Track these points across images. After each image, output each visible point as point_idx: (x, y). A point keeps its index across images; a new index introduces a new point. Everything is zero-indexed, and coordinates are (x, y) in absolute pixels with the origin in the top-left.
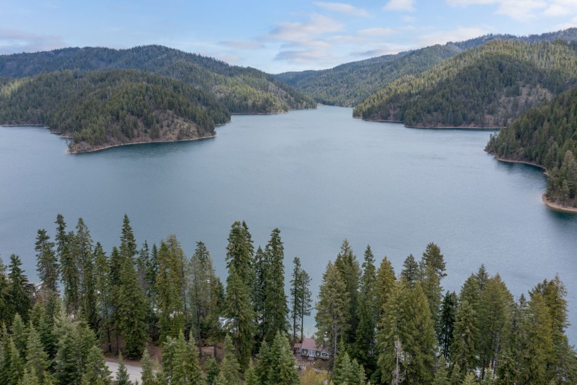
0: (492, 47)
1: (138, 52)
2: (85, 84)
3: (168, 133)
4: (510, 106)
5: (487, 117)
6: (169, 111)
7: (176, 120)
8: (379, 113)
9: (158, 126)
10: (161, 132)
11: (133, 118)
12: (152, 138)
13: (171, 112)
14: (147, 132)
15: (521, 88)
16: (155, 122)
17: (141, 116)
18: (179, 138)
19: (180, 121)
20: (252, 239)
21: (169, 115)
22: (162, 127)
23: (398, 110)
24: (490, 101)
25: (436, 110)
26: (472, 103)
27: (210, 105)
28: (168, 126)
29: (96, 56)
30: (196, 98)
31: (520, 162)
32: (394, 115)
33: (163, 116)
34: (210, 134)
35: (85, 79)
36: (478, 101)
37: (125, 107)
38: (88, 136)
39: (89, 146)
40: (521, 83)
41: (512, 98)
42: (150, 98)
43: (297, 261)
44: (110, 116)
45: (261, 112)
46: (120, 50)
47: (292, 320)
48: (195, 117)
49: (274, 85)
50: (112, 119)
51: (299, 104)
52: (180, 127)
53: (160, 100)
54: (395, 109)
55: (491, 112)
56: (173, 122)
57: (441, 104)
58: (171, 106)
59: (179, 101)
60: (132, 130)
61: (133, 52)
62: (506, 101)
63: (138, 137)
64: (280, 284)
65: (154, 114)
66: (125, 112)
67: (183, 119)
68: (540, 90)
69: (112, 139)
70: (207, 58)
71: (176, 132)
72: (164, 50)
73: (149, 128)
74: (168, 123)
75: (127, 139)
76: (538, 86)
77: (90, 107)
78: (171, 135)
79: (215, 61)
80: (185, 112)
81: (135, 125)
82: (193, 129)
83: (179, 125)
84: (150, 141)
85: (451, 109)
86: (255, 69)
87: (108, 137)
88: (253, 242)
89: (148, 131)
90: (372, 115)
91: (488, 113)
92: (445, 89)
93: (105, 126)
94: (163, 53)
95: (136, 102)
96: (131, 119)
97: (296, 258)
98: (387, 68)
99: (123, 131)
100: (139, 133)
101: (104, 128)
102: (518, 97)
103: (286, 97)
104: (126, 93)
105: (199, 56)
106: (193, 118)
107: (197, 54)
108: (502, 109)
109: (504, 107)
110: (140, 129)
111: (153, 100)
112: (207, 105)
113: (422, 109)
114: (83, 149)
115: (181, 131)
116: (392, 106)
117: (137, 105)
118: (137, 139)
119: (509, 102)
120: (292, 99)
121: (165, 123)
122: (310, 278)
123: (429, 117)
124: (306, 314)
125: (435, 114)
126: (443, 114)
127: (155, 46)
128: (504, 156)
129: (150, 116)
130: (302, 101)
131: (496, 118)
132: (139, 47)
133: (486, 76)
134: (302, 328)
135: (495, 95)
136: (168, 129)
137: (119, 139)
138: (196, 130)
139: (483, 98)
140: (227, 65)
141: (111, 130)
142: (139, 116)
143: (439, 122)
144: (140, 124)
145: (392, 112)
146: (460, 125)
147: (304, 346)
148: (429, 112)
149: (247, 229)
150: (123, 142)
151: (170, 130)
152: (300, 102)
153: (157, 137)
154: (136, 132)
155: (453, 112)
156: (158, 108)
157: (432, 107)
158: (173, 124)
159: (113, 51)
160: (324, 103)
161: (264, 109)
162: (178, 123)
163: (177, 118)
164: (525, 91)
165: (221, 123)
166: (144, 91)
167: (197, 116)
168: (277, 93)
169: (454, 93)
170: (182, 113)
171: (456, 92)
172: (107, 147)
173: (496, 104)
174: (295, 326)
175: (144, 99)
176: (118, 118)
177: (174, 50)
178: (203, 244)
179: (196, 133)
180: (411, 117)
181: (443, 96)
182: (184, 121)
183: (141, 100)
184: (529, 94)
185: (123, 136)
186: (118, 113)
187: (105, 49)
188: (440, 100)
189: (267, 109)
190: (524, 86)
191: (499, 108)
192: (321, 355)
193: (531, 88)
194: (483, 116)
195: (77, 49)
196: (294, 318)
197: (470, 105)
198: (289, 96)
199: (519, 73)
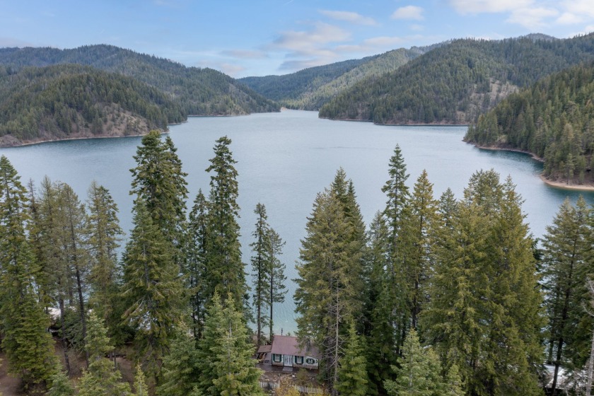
0: (460, 45)
1: (85, 51)
2: (20, 79)
3: (113, 127)
4: (480, 103)
5: (459, 113)
6: (114, 104)
7: (122, 114)
8: (347, 112)
9: (100, 119)
10: (105, 127)
11: (71, 111)
12: (94, 132)
13: (116, 105)
14: (88, 127)
15: (491, 84)
16: (97, 115)
17: (81, 109)
18: (125, 134)
19: (127, 115)
20: (183, 171)
21: (114, 108)
22: (106, 121)
23: (367, 108)
24: (461, 98)
25: (406, 107)
26: (442, 99)
27: (163, 103)
28: (113, 120)
29: (36, 55)
30: (148, 96)
31: (503, 149)
32: (363, 114)
33: (107, 109)
34: (162, 130)
35: (19, 74)
36: (449, 97)
37: (62, 98)
38: (14, 128)
39: (16, 140)
40: (491, 80)
41: (483, 95)
42: (93, 89)
43: (260, 210)
44: (44, 108)
45: (220, 114)
46: (65, 50)
47: (254, 308)
48: (145, 112)
49: (234, 87)
50: (46, 110)
51: (262, 107)
52: (127, 121)
53: (104, 91)
54: (363, 108)
55: (463, 109)
56: (119, 116)
57: (411, 100)
58: (117, 99)
59: (126, 94)
60: (70, 125)
61: (79, 51)
62: (477, 97)
63: (77, 131)
64: (232, 238)
65: (96, 106)
66: (61, 103)
67: (130, 113)
68: (509, 86)
69: (46, 134)
70: (162, 60)
71: (123, 127)
72: (114, 50)
73: (91, 123)
74: (113, 116)
75: (63, 134)
76: (508, 83)
77: (21, 100)
78: (116, 130)
79: (171, 63)
80: (134, 106)
81: (74, 119)
82: (142, 124)
83: (126, 119)
84: (92, 136)
85: (422, 106)
86: (214, 70)
87: (40, 131)
88: (185, 175)
89: (90, 125)
90: (339, 115)
91: (460, 110)
92: (415, 85)
93: (36, 118)
94: (113, 53)
95: (75, 93)
96: (67, 112)
97: (259, 206)
98: (352, 70)
99: (59, 125)
100: (78, 128)
101: (35, 120)
102: (489, 93)
103: (248, 100)
104: (64, 83)
105: (153, 57)
106: (143, 113)
107: (151, 56)
108: (473, 106)
109: (476, 104)
110: (79, 123)
111: (95, 91)
112: (160, 103)
113: (392, 106)
114: (9, 143)
115: (128, 126)
116: (360, 105)
117: (77, 97)
118: (76, 134)
119: (480, 98)
120: (254, 102)
121: (109, 117)
122: (282, 242)
123: (400, 114)
124: (277, 300)
125: (406, 110)
126: (414, 110)
127: (104, 46)
128: (485, 144)
129: (91, 108)
130: (264, 103)
131: (468, 114)
132: (86, 47)
133: (456, 73)
134: (271, 322)
135: (466, 91)
136: (113, 123)
137: (53, 133)
138: (146, 125)
139: (454, 94)
140: (184, 66)
141: (44, 123)
142: (78, 109)
143: (410, 119)
144: (79, 117)
145: (360, 111)
146: (431, 121)
147: (275, 349)
148: (399, 109)
149: (174, 150)
150: (60, 138)
151: (115, 125)
152: (262, 104)
153: (100, 132)
154: (74, 126)
155: (424, 108)
156: (101, 100)
157: (403, 103)
158: (119, 118)
159: (57, 51)
160: (288, 107)
161: (224, 111)
162: (124, 117)
163: (124, 112)
164: (495, 87)
165: (176, 122)
166: (84, 81)
167: (147, 110)
168: (238, 95)
169: (424, 89)
170: (130, 107)
171: (426, 88)
172: (39, 142)
173: (467, 100)
174: (260, 320)
175: (84, 91)
176: (53, 110)
177: (125, 50)
178: (106, 191)
179: (146, 129)
180: (381, 113)
181: (413, 92)
182: (132, 115)
183: (81, 91)
184: (499, 91)
185: (58, 131)
186: (53, 105)
187: (48, 49)
188: (411, 96)
189: (228, 111)
190: (493, 83)
191: (471, 105)
192: (305, 363)
193: (501, 85)
194: (455, 112)
195: (16, 49)
196: (258, 304)
197: (441, 101)
198: (251, 99)
199: (488, 69)
